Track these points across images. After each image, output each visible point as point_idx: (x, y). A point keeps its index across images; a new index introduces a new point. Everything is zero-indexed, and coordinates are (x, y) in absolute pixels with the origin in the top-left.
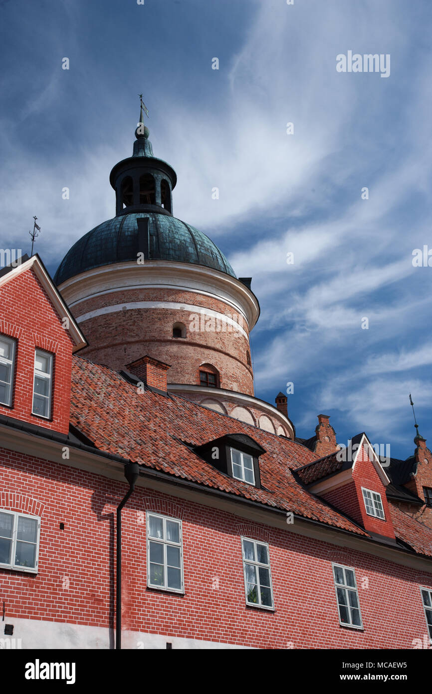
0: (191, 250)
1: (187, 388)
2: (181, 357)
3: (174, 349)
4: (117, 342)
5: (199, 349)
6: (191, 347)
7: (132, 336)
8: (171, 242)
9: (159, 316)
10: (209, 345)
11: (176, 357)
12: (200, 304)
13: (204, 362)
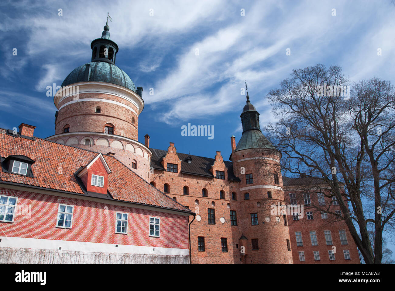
0: (108, 77)
1: (92, 133)
2: (97, 121)
3: (95, 117)
4: (73, 115)
5: (106, 117)
6: (102, 117)
7: (79, 113)
8: (100, 74)
9: (91, 104)
10: (111, 115)
11: (95, 121)
12: (109, 99)
13: (107, 123)
